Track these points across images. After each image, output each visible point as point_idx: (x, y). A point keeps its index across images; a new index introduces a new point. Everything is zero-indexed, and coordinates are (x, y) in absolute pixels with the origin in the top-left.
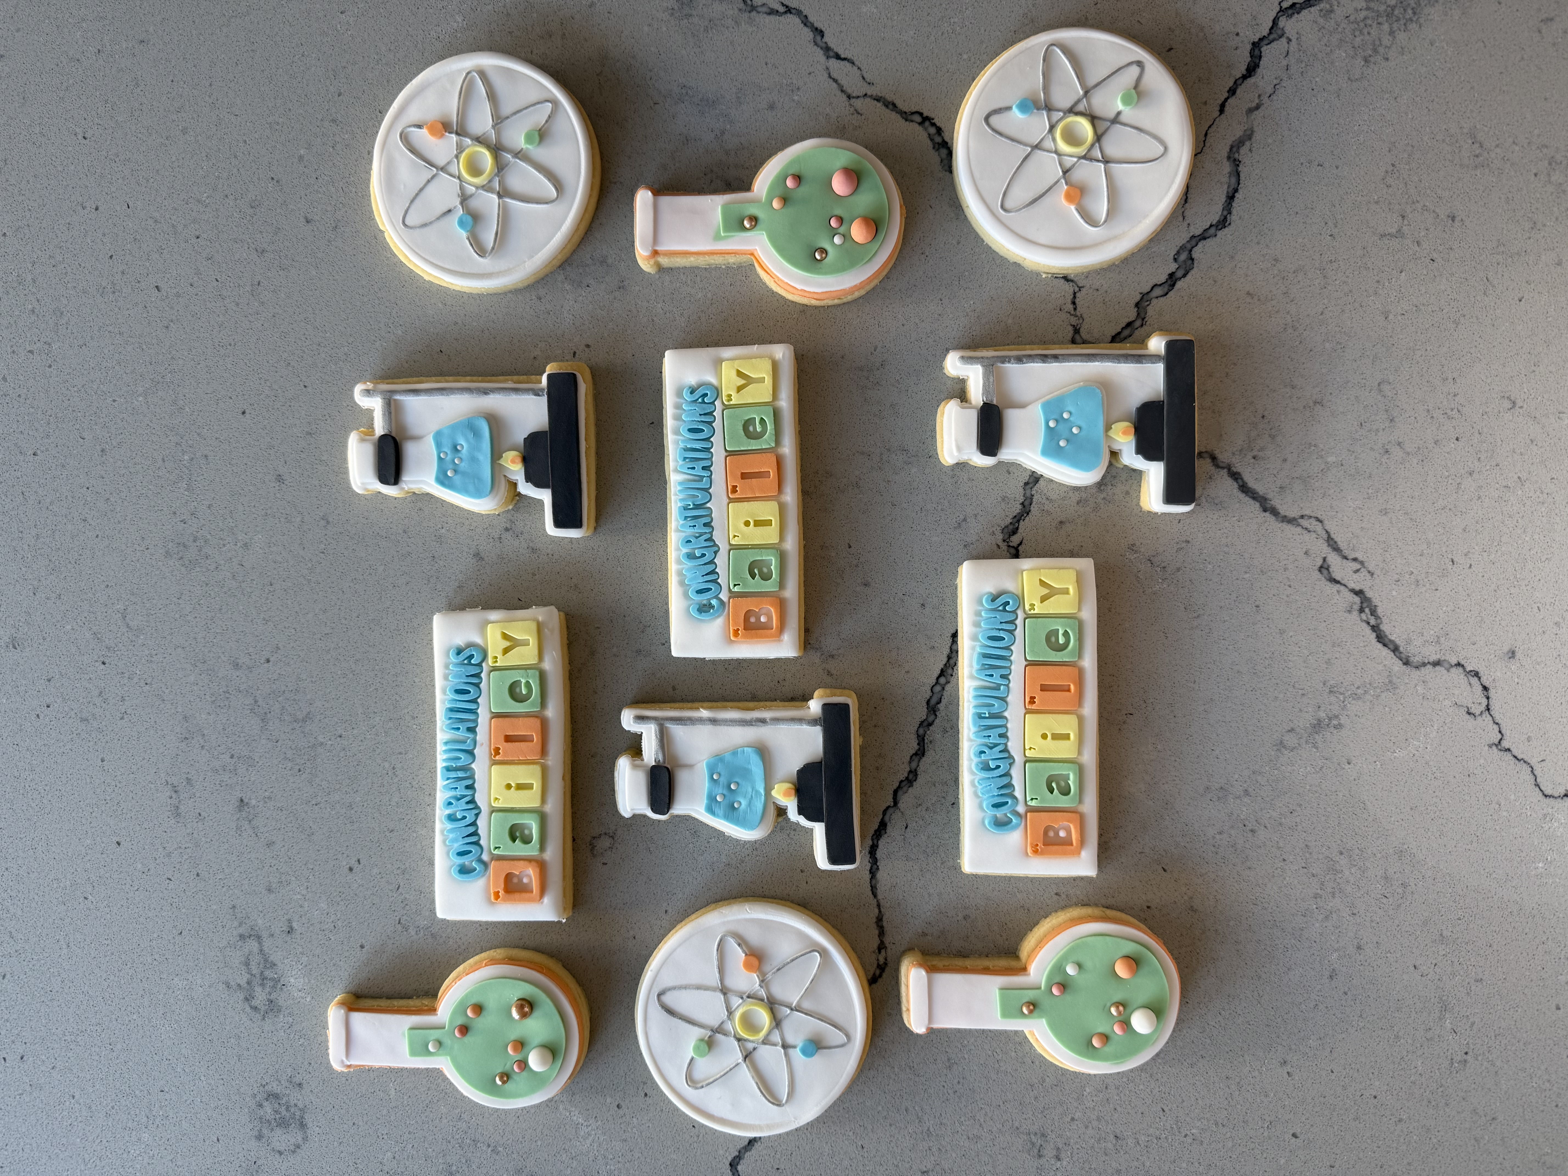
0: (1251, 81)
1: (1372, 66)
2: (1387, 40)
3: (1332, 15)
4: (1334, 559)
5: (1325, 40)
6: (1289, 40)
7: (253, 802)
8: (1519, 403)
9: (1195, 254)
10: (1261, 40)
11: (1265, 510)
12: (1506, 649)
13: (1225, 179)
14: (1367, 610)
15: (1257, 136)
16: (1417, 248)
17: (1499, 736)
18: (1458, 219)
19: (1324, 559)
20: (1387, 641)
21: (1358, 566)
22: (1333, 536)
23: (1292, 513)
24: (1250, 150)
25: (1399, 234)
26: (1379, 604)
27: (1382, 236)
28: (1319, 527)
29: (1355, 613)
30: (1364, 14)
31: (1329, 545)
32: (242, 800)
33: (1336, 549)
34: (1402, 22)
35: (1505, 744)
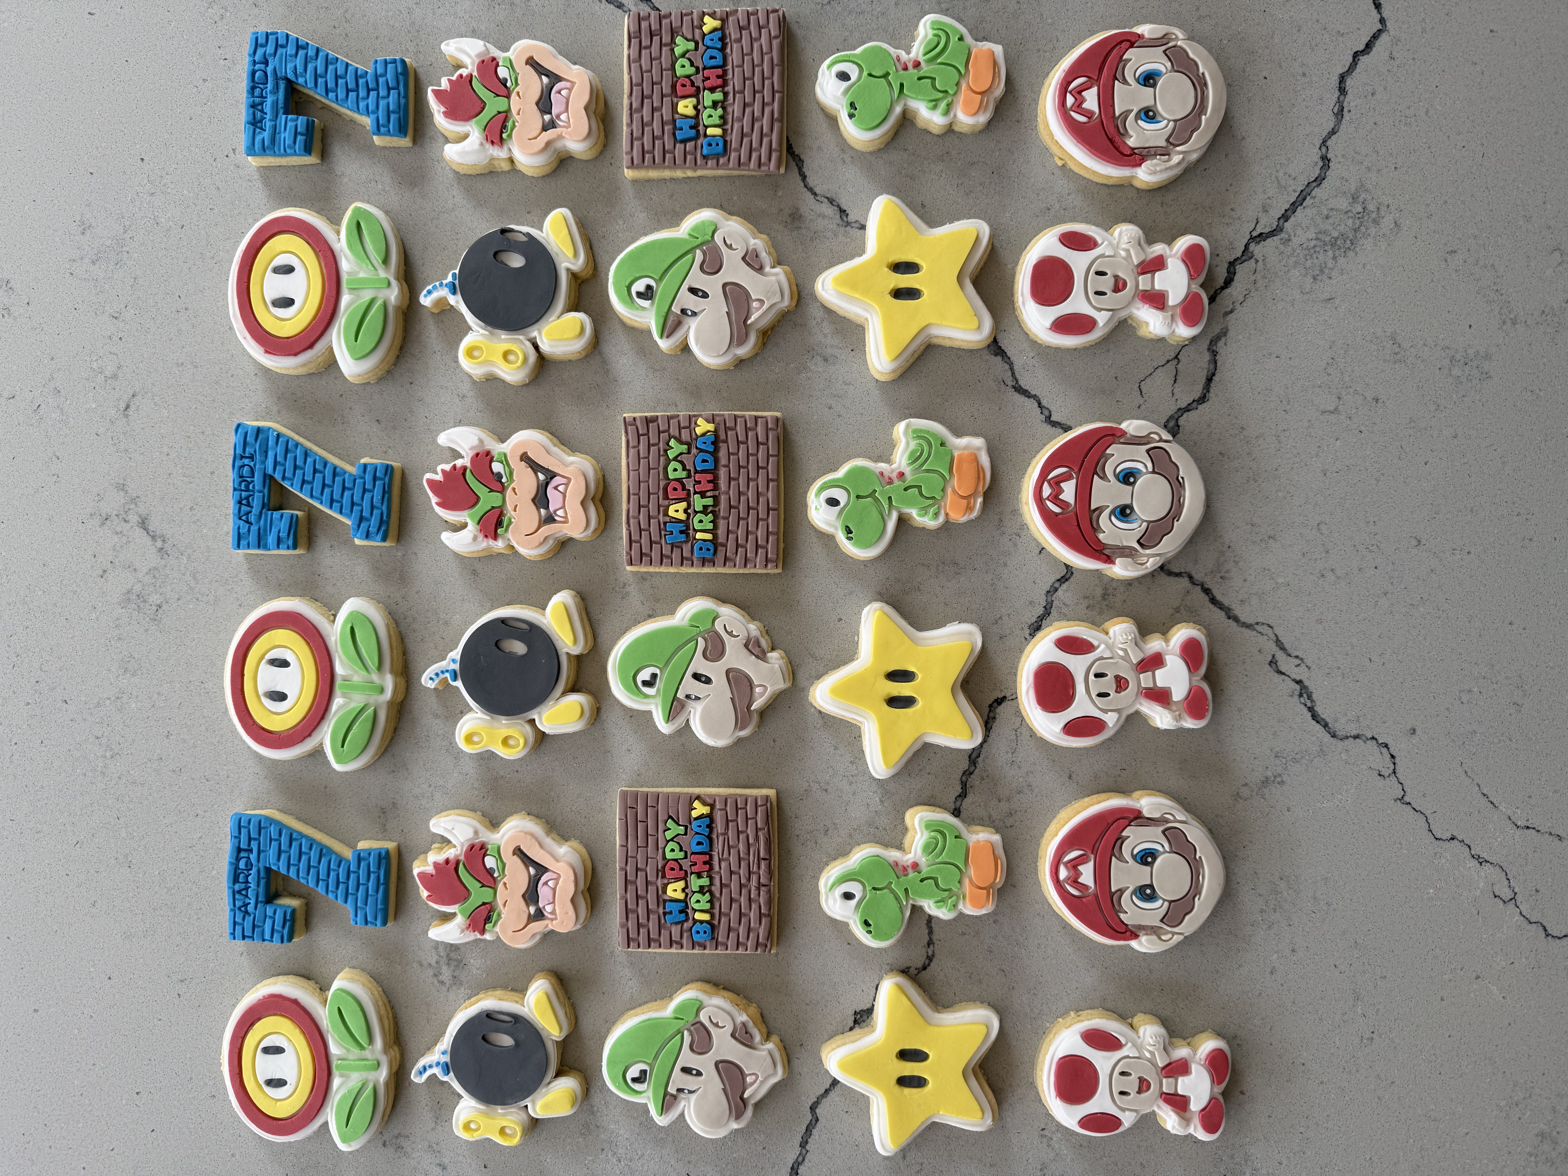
0: (1227, 291)
1: (1319, 282)
2: (1330, 264)
3: (1290, 243)
4: (1280, 656)
5: (1284, 262)
6: (1257, 261)
8: (1423, 542)
9: (1181, 422)
10: (1236, 260)
11: (1229, 618)
12: (1408, 727)
13: (1206, 366)
14: (1305, 695)
15: (1231, 334)
16: (1349, 422)
17: (1403, 793)
18: (1380, 401)
19: (1273, 656)
20: (1319, 719)
21: (1299, 662)
22: (1280, 639)
23: (1250, 620)
24: (1225, 344)
25: (1336, 411)
26: (1314, 691)
27: (1324, 412)
28: (1269, 632)
29: (1296, 697)
30: (1313, 243)
31: (1277, 645)
33: (1283, 648)
34: (1343, 250)
35: (1407, 799)
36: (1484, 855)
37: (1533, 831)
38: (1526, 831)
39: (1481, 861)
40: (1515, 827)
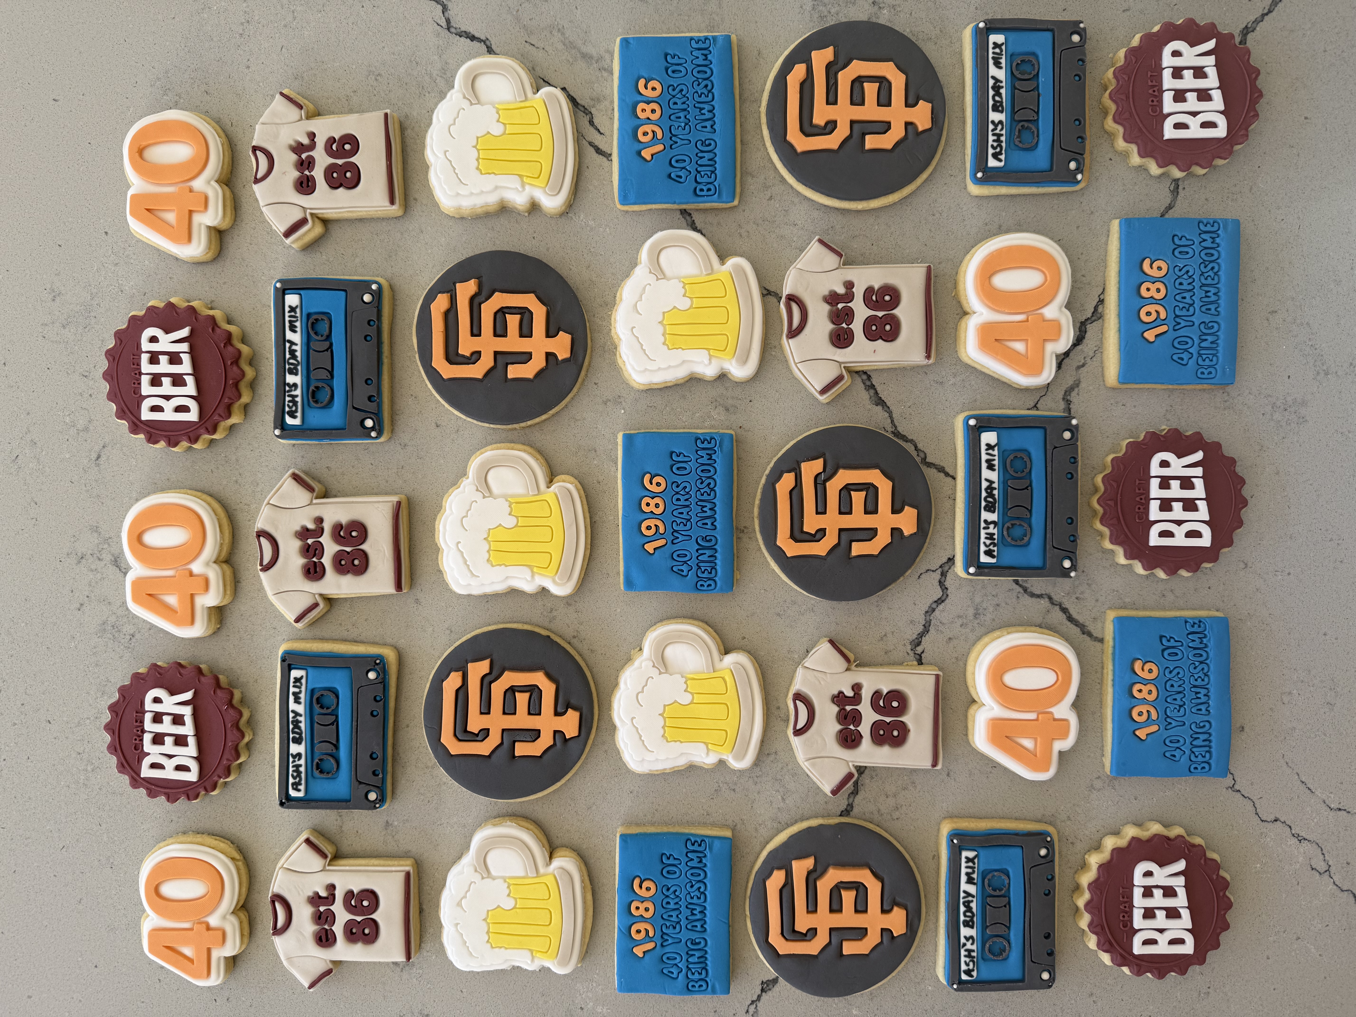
0: (1079, 347)
7: (396, 823)
8: (1250, 564)
10: (1086, 320)
11: (1083, 634)
12: (1238, 725)
15: (1083, 385)
17: (1233, 782)
24: (1078, 394)
32: (387, 822)
35: (1237, 787)
36: (1303, 834)
37: (1344, 813)
38: (1338, 812)
39: (1301, 839)
40: (1329, 810)
